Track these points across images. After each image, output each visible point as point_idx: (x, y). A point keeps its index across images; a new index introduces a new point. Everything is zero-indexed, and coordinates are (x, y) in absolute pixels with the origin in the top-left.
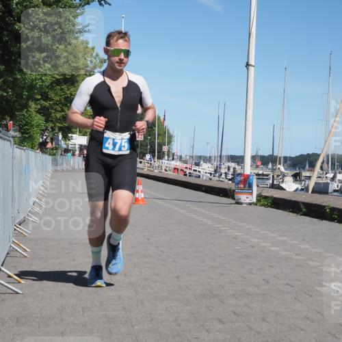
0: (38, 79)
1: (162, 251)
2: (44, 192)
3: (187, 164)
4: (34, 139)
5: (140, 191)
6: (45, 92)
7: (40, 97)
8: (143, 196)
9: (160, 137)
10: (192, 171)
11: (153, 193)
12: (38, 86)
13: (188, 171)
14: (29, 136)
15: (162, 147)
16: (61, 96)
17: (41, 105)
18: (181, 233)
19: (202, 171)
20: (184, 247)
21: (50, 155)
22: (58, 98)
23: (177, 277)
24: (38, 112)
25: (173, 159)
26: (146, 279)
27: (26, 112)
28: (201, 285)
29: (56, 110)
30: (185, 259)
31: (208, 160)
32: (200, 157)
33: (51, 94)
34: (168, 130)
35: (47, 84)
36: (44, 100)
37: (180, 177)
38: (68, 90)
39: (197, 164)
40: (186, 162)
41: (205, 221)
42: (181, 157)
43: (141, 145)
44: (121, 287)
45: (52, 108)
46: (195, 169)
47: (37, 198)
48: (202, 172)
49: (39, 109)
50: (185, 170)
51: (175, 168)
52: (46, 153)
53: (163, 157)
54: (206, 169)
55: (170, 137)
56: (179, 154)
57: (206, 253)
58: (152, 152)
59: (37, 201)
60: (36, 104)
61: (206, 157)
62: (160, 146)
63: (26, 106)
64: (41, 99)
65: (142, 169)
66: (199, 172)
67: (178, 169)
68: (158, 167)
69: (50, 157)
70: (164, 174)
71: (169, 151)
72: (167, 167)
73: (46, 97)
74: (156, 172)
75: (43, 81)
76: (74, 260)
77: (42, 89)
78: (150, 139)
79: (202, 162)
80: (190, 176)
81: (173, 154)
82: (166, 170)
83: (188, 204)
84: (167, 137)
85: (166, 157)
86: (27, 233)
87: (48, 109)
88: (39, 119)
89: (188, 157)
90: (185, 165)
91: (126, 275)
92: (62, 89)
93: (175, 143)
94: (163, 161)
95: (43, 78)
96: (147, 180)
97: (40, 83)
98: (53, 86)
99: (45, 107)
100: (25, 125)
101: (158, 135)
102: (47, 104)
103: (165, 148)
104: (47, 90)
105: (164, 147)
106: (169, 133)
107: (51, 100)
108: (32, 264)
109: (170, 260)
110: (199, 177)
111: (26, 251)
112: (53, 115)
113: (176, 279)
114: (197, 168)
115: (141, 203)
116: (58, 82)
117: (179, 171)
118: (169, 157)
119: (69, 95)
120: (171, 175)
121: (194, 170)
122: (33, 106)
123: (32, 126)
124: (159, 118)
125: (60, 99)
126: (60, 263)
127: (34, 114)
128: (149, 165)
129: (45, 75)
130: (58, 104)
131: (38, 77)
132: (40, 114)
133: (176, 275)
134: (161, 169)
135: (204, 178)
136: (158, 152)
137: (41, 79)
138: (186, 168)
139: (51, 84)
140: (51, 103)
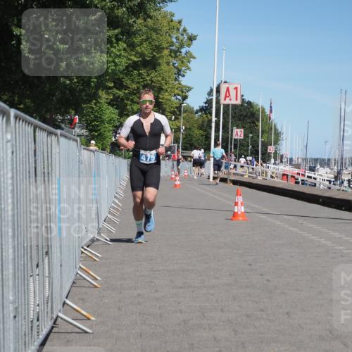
0: (110, 62)
1: (268, 281)
2: (118, 205)
3: (299, 168)
4: (105, 139)
5: (239, 203)
6: (119, 79)
7: (111, 85)
8: (243, 210)
9: (265, 135)
10: (305, 178)
11: (257, 206)
12: (110, 71)
13: (300, 178)
14: (99, 135)
15: (267, 148)
16: (138, 83)
17: (114, 95)
18: (292, 257)
19: (318, 177)
20: (295, 275)
21: (125, 158)
22: (135, 86)
23: (287, 313)
24: (110, 103)
25: (282, 162)
26: (248, 316)
27: (95, 104)
28: (319, 323)
29: (132, 101)
30: (297, 290)
31: (326, 163)
32: (316, 160)
33: (127, 81)
34: (275, 126)
35: (121, 68)
36: (118, 89)
37: (290, 185)
38: (148, 75)
39: (312, 169)
40: (298, 166)
41: (323, 241)
42: (291, 160)
43: (241, 144)
44: (216, 325)
45: (128, 99)
46: (310, 175)
47: (110, 213)
48: (318, 180)
49: (112, 100)
50: (296, 177)
51: (284, 175)
52: (120, 156)
53: (269, 160)
54: (323, 175)
55: (278, 134)
56: (289, 157)
57: (325, 282)
58: (255, 153)
59: (109, 216)
60: (108, 93)
61: (324, 160)
62: (265, 145)
63: (95, 96)
64: (114, 87)
65: (242, 175)
66: (315, 179)
67: (287, 175)
68: (263, 173)
69: (126, 161)
70: (270, 182)
71: (276, 153)
72: (273, 173)
73: (119, 85)
74: (259, 180)
75: (116, 65)
76: (156, 291)
77: (115, 74)
78: (252, 137)
79: (319, 167)
80: (303, 184)
81: (282, 156)
82: (272, 177)
83: (300, 221)
84: (273, 135)
85: (273, 160)
86: (97, 256)
87: (122, 100)
88: (110, 113)
89: (300, 160)
90: (297, 171)
91: (222, 311)
92: (140, 75)
93: (284, 142)
94: (270, 165)
95: (117, 60)
96: (248, 189)
97: (113, 67)
98: (129, 71)
99: (119, 97)
100: (94, 121)
101: (262, 132)
102: (121, 93)
103: (271, 149)
104: (121, 76)
105: (269, 147)
106: (276, 130)
107: (127, 88)
108: (104, 296)
109: (278, 291)
110: (315, 185)
111: (96, 279)
112: (129, 107)
113: (286, 316)
114: (312, 174)
115: (241, 219)
116: (135, 66)
117: (289, 177)
118: (275, 159)
119: (149, 82)
120: (279, 183)
121: (308, 177)
122: (104, 96)
123: (102, 121)
124: (263, 110)
125: (138, 88)
126: (139, 295)
127: (105, 106)
128: (251, 170)
129: (119, 56)
130: (135, 94)
131: (110, 59)
132: (112, 106)
133: (287, 311)
134: (266, 175)
135: (322, 186)
136: (262, 154)
137: (114, 62)
138: (298, 174)
139: (127, 68)
140: (127, 91)
